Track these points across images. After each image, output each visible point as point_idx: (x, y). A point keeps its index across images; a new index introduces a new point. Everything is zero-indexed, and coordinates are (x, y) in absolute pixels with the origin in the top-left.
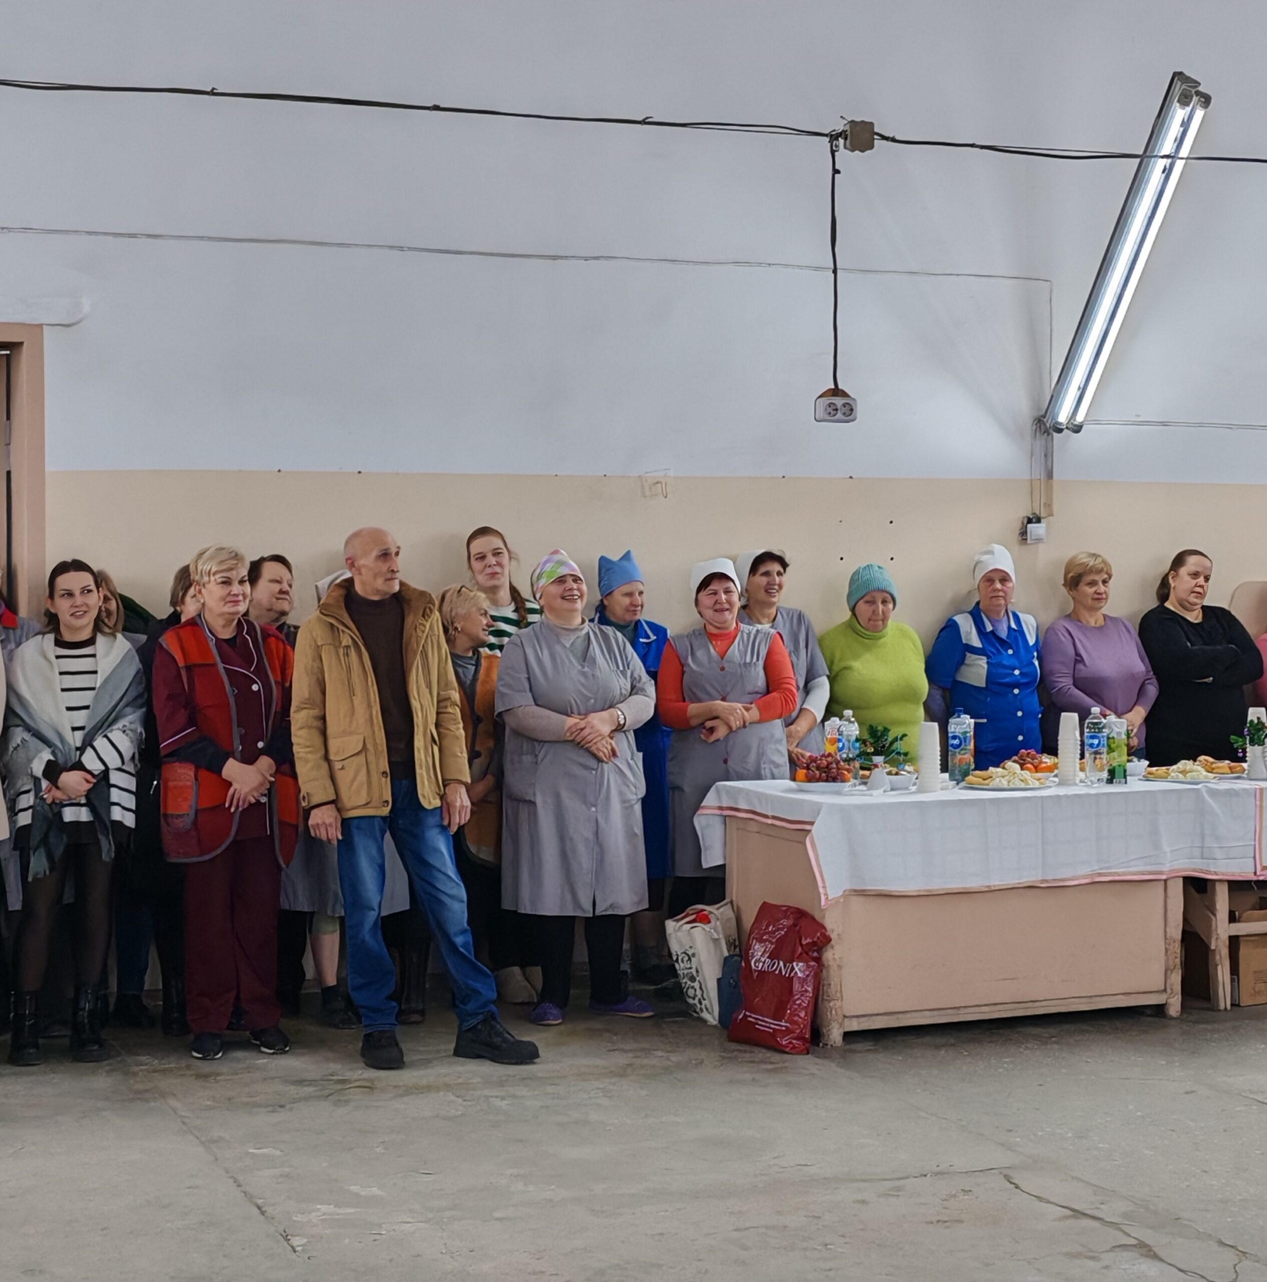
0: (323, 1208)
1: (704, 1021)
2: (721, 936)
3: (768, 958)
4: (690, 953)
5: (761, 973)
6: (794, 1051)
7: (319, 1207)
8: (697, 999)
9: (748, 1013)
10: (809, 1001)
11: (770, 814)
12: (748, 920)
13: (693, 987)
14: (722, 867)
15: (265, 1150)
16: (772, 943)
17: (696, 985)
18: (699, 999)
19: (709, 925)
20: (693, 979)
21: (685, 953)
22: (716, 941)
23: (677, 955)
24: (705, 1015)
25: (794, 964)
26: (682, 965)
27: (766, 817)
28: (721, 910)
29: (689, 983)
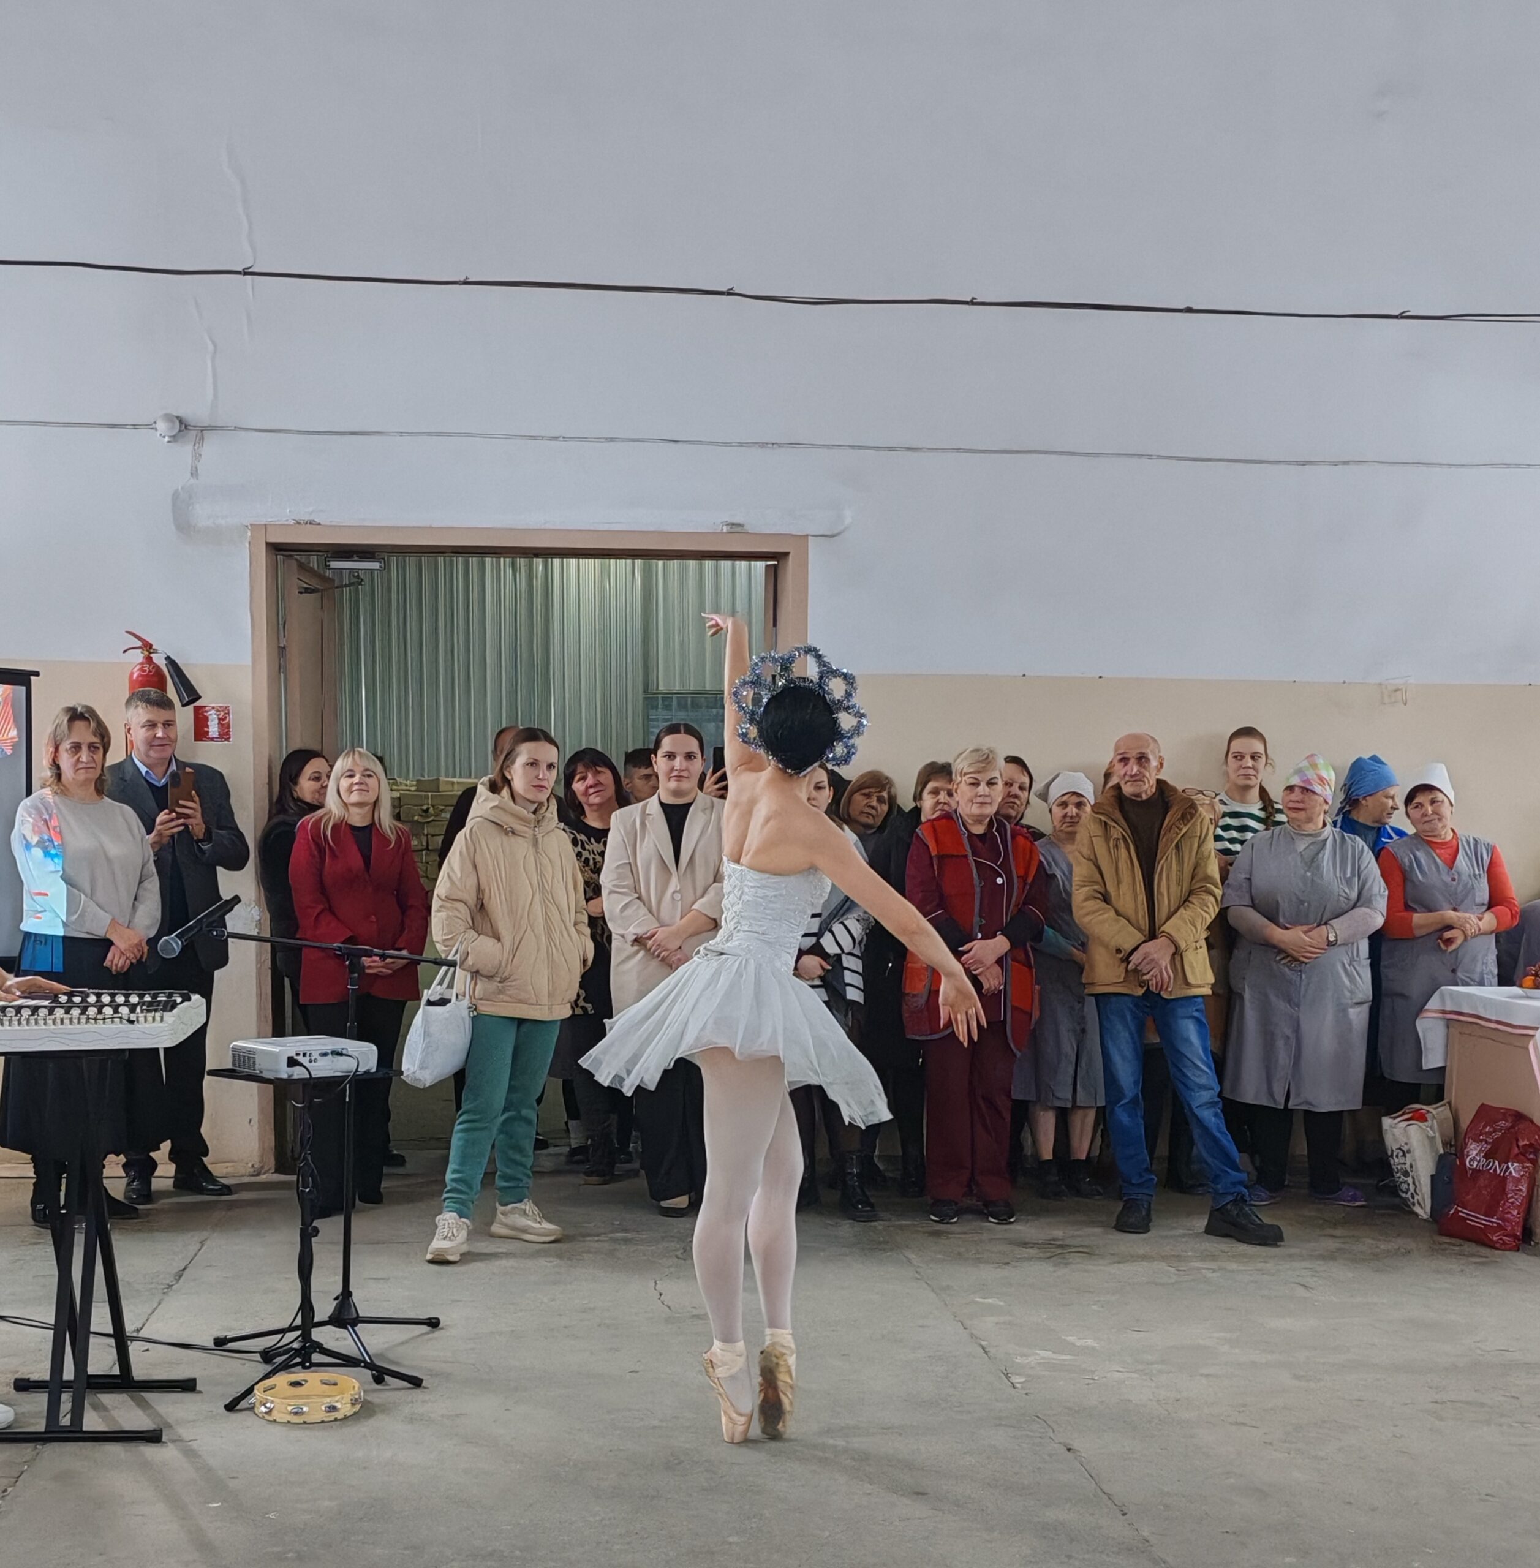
0: (1042, 1353)
1: (1417, 1215)
2: (1437, 1135)
3: (1483, 1157)
4: (1405, 1148)
5: (1476, 1172)
6: (1504, 1247)
7: (1038, 1352)
8: (1409, 1193)
9: (1459, 1209)
10: (1522, 1201)
11: (1494, 1018)
12: (1465, 1122)
13: (1406, 1182)
14: (1442, 1070)
15: (990, 1301)
16: (1487, 1142)
17: (1410, 1180)
18: (1412, 1194)
19: (1426, 1124)
20: (1406, 1174)
21: (1400, 1149)
22: (1431, 1139)
23: (1392, 1151)
24: (1417, 1209)
25: (1510, 1164)
26: (1396, 1160)
27: (1489, 1021)
28: (1440, 1109)
29: (1402, 1177)
